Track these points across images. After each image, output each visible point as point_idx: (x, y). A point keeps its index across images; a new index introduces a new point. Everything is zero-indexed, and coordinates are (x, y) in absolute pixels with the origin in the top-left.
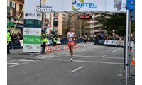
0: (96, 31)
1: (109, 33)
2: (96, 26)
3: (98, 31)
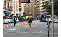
3: (44, 13)
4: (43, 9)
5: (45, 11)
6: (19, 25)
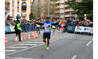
0: (66, 16)
1: (80, 18)
2: (66, 11)
3: (68, 16)
4: (66, 8)
5: (69, 12)
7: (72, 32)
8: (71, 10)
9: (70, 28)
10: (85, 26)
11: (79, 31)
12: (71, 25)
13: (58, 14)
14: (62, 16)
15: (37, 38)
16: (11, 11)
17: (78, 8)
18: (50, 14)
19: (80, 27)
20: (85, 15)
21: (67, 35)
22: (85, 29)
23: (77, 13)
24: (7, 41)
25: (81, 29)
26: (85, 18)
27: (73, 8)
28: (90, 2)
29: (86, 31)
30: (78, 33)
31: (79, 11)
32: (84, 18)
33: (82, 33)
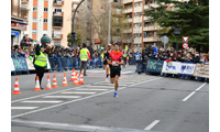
0: (146, 40)
1: (174, 45)
2: (146, 29)
3: (150, 39)
4: (147, 23)
5: (153, 32)
6: (49, 86)
7: (156, 73)
8: (156, 27)
9: (151, 65)
10: (182, 61)
11: (171, 71)
12: (153, 58)
13: (130, 35)
14: (138, 41)
15: (81, 83)
16: (29, 27)
17: (171, 24)
18: (113, 34)
19: (174, 63)
20: (185, 39)
21: (146, 79)
22: (183, 68)
23: (168, 35)
24: (17, 89)
25: (174, 68)
26: (185, 46)
27: (160, 23)
28: (196, 11)
29: (185, 72)
30: (169, 75)
31: (172, 31)
32: (182, 44)
33: (178, 76)
